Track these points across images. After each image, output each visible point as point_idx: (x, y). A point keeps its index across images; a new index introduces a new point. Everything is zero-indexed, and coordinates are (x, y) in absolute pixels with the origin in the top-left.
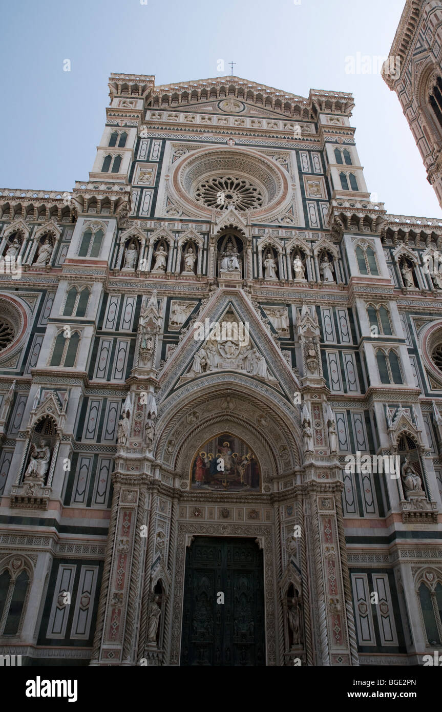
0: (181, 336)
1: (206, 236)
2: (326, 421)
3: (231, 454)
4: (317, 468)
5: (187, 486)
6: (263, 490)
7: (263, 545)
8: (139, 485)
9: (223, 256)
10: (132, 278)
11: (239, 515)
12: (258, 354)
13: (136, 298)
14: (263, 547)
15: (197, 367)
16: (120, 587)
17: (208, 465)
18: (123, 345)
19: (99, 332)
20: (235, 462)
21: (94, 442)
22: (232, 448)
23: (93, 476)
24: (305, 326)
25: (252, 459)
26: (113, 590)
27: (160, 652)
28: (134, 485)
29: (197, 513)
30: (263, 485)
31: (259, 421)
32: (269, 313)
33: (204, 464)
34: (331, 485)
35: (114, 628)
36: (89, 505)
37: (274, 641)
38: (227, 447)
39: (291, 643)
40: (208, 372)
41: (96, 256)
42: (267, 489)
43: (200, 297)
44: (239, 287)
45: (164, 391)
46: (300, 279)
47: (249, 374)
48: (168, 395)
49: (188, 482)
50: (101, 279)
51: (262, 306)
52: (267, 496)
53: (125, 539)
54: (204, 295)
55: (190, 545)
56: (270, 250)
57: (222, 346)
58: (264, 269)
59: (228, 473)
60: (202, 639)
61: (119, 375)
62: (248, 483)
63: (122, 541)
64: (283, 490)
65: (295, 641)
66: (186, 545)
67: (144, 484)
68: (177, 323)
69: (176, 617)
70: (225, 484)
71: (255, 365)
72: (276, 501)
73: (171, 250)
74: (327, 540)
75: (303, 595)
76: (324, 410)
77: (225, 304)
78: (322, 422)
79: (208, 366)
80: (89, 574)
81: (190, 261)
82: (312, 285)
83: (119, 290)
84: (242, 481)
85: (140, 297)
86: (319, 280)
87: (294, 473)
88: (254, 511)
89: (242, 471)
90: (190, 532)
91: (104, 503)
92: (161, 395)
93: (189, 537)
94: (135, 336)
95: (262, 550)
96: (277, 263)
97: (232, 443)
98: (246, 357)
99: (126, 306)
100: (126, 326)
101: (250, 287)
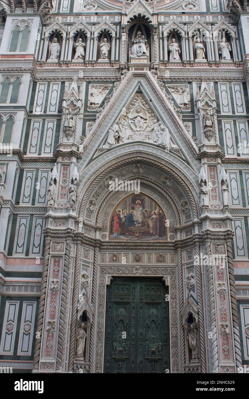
0: (98, 115)
1: (118, 27)
2: (220, 181)
3: (142, 210)
4: (212, 220)
5: (106, 237)
6: (168, 239)
7: (168, 282)
8: (66, 237)
9: (133, 43)
10: (55, 68)
11: (149, 259)
12: (162, 126)
13: (60, 85)
14: (169, 284)
15: (112, 140)
16: (53, 316)
17: (123, 220)
18: (51, 125)
19: (30, 116)
20: (146, 216)
21: (30, 205)
22: (143, 205)
23: (30, 232)
24: (204, 100)
25: (160, 214)
26: (48, 319)
27: (87, 365)
28: (61, 237)
29: (115, 258)
30: (169, 234)
31: (164, 183)
32: (173, 90)
33: (120, 219)
34: (224, 234)
35: (49, 347)
36: (27, 254)
37: (177, 357)
38: (139, 204)
39: (190, 358)
40: (121, 143)
41: (24, 51)
42: (172, 237)
43: (113, 80)
44: (147, 70)
45: (85, 161)
46: (201, 58)
47: (155, 143)
48: (88, 164)
49: (107, 234)
50: (29, 70)
51: (166, 85)
52: (172, 243)
53: (55, 280)
54: (117, 79)
55: (109, 283)
56: (175, 35)
57: (133, 121)
58: (169, 52)
59: (139, 225)
60: (120, 355)
61: (48, 150)
62: (156, 234)
63: (53, 282)
64: (185, 238)
65: (193, 357)
66: (106, 283)
67: (69, 236)
68: (95, 104)
69: (99, 339)
70: (137, 235)
71: (160, 136)
72: (179, 247)
73: (89, 41)
74: (219, 278)
75: (199, 322)
76: (219, 172)
77: (135, 84)
78: (216, 181)
79: (120, 139)
80: (30, 307)
81: (105, 49)
82: (211, 64)
83: (45, 79)
84: (151, 232)
85: (63, 83)
86: (218, 59)
87: (193, 225)
88: (161, 256)
89: (151, 224)
90: (109, 273)
91: (39, 253)
92: (82, 164)
93: (108, 277)
94: (60, 116)
95: (168, 286)
96: (180, 46)
97: (143, 201)
98: (153, 129)
99: (52, 92)
100: (53, 108)
101: (156, 69)
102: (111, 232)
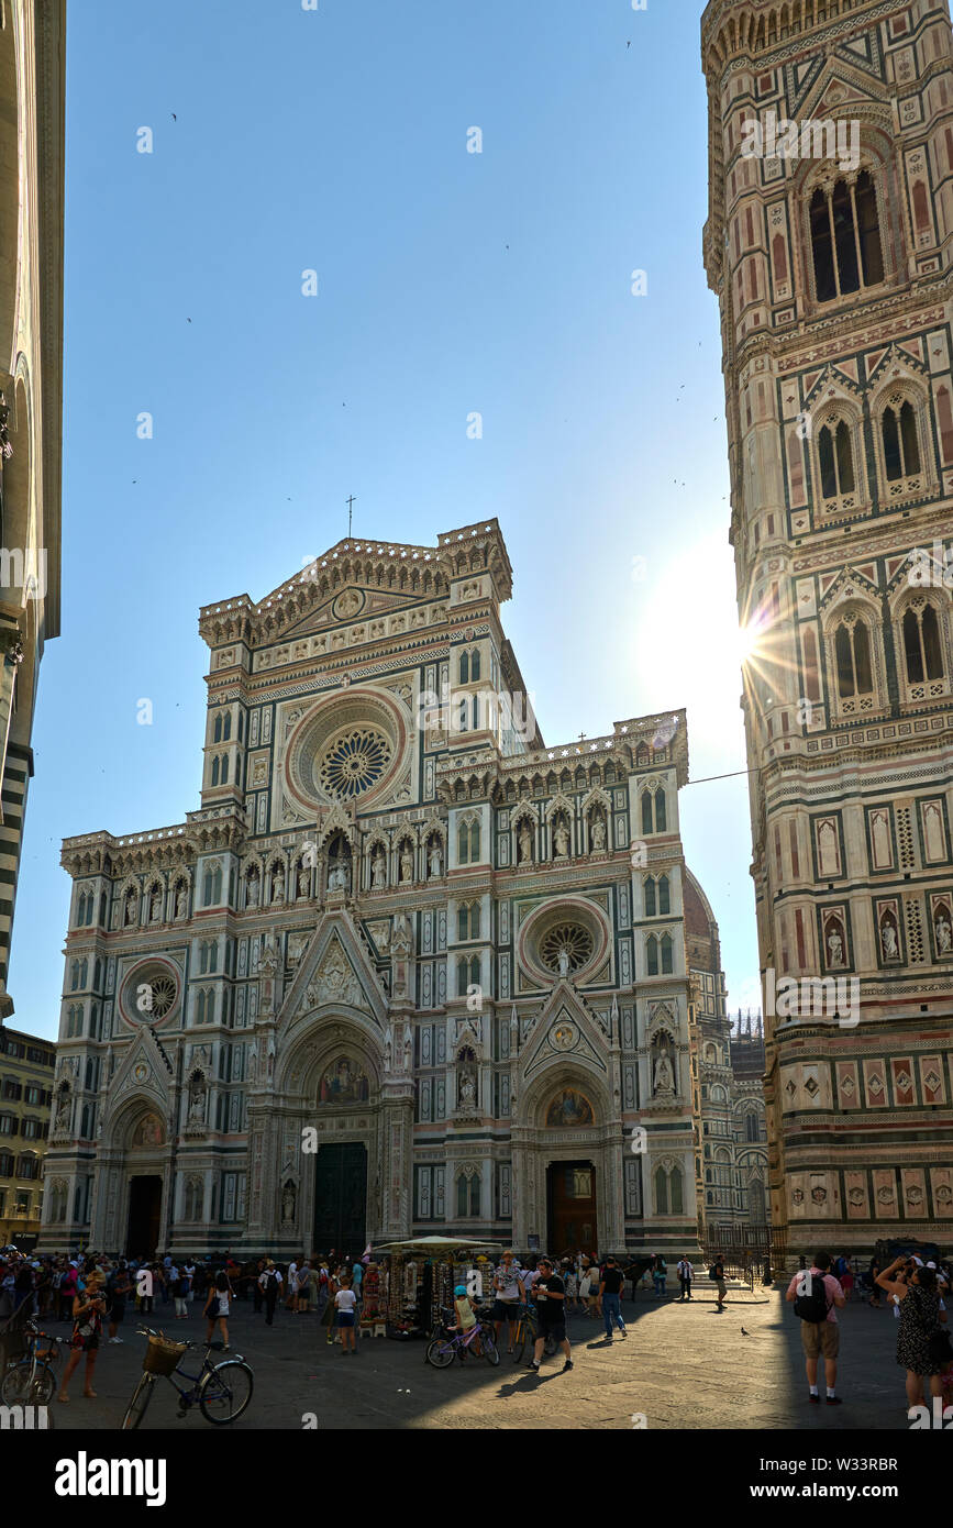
0: (294, 975)
2: (405, 1042)
3: (348, 1074)
6: (369, 1103)
7: (367, 1146)
9: (330, 872)
10: (254, 917)
11: (352, 1125)
15: (306, 1005)
17: (330, 1086)
18: (254, 990)
19: (234, 982)
20: (351, 1080)
21: (239, 1082)
22: (348, 1068)
23: (241, 1108)
25: (363, 1077)
29: (322, 1126)
30: (370, 1098)
31: (363, 1044)
32: (372, 930)
33: (327, 1084)
34: (401, 1100)
36: (240, 1131)
38: (345, 1067)
40: (316, 1007)
41: (218, 903)
42: (373, 1101)
43: (312, 925)
45: (281, 1032)
46: (406, 879)
47: (347, 1003)
48: (284, 1036)
50: (223, 929)
51: (367, 924)
57: (329, 978)
58: (373, 874)
59: (345, 1090)
61: (252, 1020)
62: (360, 1098)
68: (294, 959)
77: (330, 930)
78: (402, 1042)
79: (315, 1001)
81: (303, 883)
83: (245, 933)
84: (355, 1096)
85: (263, 936)
86: (423, 878)
87: (379, 1090)
88: (362, 1121)
89: (356, 1087)
92: (279, 1037)
95: (367, 1150)
96: (384, 863)
97: (348, 1063)
98: (348, 985)
101: (353, 906)
102: (319, 1100)
